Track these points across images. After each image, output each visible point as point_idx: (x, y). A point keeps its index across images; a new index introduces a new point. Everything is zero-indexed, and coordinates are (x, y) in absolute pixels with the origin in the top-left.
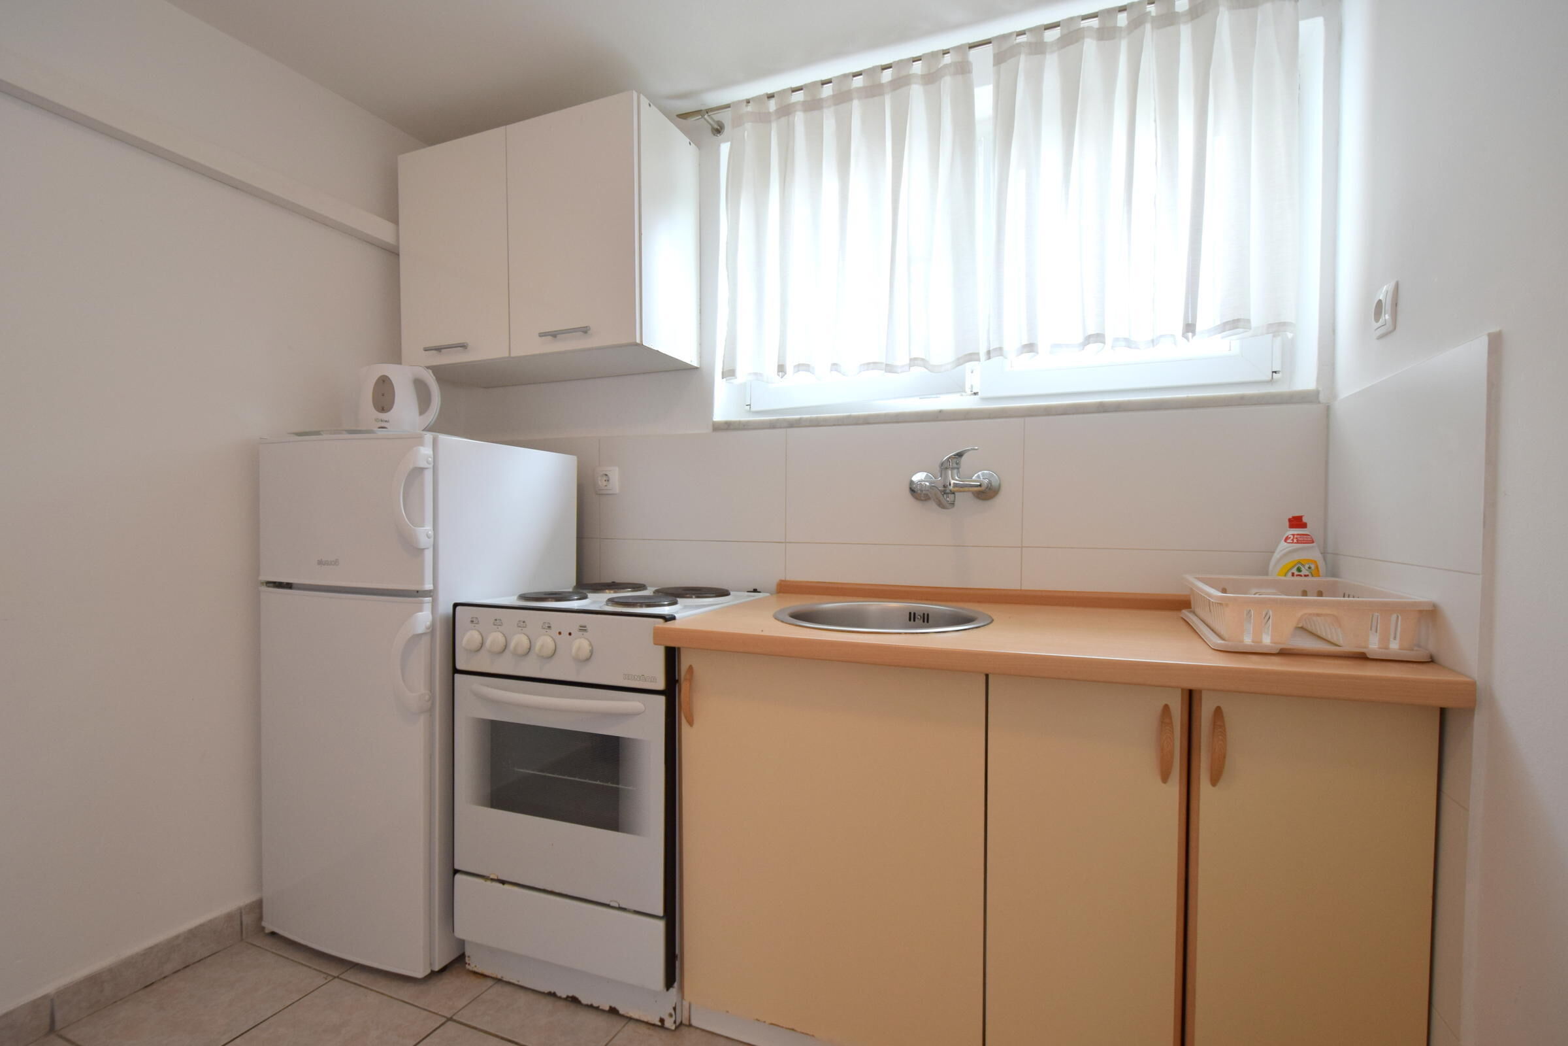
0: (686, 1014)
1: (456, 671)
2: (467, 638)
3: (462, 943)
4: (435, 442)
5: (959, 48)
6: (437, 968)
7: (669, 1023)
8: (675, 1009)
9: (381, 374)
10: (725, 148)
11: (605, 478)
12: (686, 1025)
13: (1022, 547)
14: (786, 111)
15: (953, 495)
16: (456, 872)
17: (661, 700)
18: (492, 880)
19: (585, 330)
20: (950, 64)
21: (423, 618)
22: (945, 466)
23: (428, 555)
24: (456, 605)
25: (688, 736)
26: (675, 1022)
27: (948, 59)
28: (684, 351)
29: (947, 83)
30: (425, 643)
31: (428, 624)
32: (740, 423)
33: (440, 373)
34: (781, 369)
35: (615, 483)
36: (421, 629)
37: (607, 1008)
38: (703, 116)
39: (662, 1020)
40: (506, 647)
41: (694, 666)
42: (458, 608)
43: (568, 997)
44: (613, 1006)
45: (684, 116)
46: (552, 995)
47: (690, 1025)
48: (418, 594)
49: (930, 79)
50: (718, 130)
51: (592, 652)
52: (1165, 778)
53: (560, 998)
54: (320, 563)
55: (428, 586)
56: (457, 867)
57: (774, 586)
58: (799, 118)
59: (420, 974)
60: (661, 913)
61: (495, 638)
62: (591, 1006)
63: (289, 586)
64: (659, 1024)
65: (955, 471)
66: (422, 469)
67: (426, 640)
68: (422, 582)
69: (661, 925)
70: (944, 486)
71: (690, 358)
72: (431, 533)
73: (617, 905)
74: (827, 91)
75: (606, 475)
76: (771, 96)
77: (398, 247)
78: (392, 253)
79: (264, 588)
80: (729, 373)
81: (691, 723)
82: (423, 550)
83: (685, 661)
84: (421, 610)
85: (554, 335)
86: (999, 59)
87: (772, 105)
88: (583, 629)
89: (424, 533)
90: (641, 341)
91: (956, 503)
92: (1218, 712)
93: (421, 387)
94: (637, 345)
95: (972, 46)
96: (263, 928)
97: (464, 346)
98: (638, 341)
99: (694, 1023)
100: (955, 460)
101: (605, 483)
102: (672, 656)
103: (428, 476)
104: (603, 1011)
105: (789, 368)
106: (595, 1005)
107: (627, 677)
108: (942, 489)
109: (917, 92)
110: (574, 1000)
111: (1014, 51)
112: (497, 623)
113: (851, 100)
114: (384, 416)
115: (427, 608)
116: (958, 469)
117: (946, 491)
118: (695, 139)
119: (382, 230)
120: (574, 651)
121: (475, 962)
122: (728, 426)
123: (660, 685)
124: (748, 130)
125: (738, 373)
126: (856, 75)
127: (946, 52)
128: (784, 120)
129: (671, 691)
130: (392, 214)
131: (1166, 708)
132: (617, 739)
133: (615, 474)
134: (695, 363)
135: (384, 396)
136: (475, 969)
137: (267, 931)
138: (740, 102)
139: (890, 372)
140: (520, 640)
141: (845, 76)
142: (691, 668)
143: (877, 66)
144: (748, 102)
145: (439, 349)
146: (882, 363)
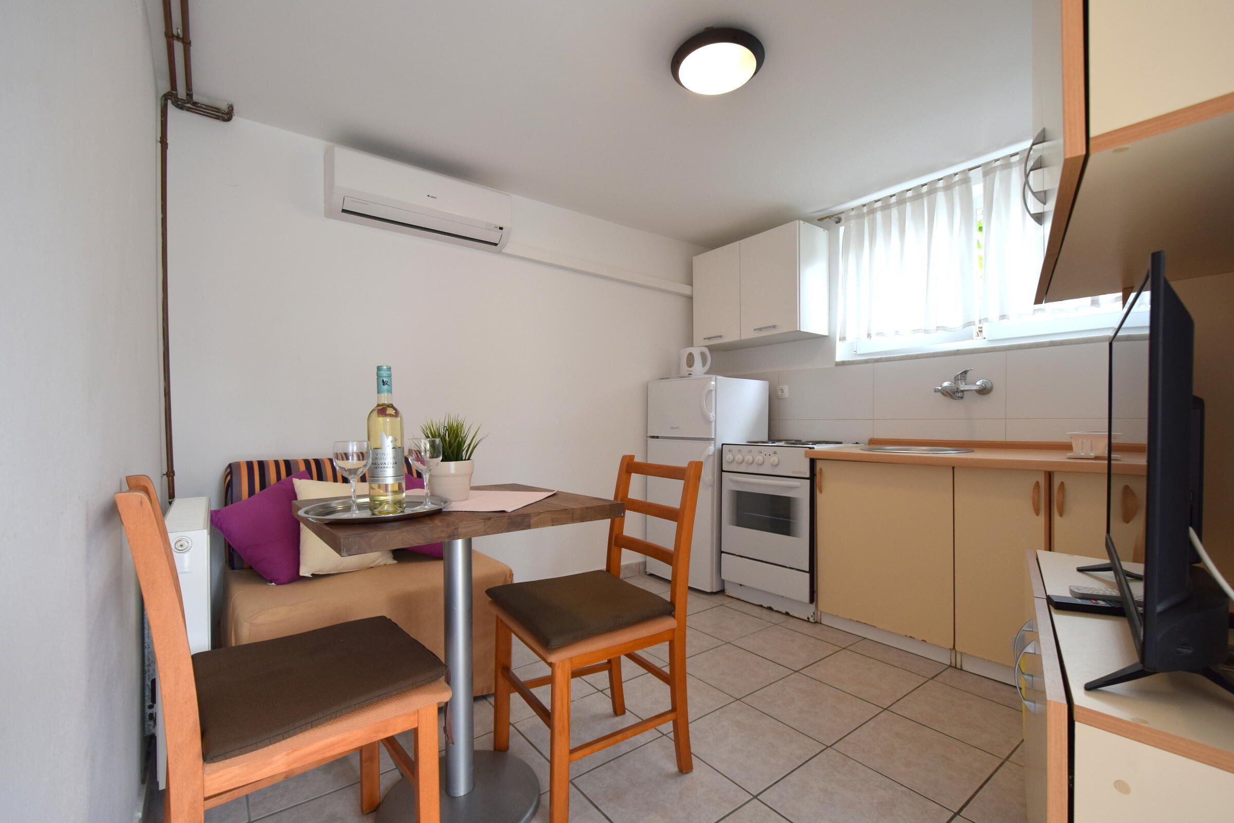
0: (819, 618)
1: (722, 471)
2: (727, 457)
3: (723, 581)
4: (716, 379)
5: (963, 172)
6: (714, 591)
7: (811, 620)
8: (814, 613)
9: (688, 353)
10: (842, 229)
11: (781, 391)
12: (819, 623)
13: (1006, 419)
14: (872, 211)
15: (962, 393)
16: (722, 552)
17: (808, 481)
18: (737, 556)
19: (774, 327)
20: (958, 181)
21: (711, 449)
22: (957, 378)
23: (713, 423)
24: (723, 444)
25: (820, 498)
26: (814, 619)
27: (957, 178)
28: (822, 330)
29: (957, 190)
30: (711, 458)
31: (713, 451)
32: (849, 361)
33: (711, 348)
34: (869, 335)
35: (786, 394)
36: (711, 453)
37: (784, 612)
38: (830, 218)
39: (808, 618)
40: (743, 460)
41: (823, 469)
42: (724, 446)
43: (768, 607)
44: (787, 611)
45: (821, 220)
46: (761, 606)
47: (821, 623)
48: (708, 439)
49: (948, 188)
50: (838, 221)
51: (779, 462)
52: (1037, 513)
53: (765, 607)
54: (672, 428)
55: (713, 437)
56: (722, 550)
57: (867, 442)
58: (879, 215)
59: (709, 591)
60: (807, 570)
61: (739, 457)
62: (778, 612)
63: (657, 437)
64: (807, 619)
65: (963, 381)
66: (712, 390)
67: (712, 457)
68: (711, 435)
69: (808, 575)
70: (957, 389)
71: (824, 332)
72: (714, 415)
73: (789, 566)
74: (893, 200)
75: (782, 389)
76: (864, 205)
77: (692, 295)
78: (690, 298)
79: (649, 439)
80: (843, 339)
81: (821, 492)
82: (711, 422)
83: (819, 465)
84: (711, 446)
85: (760, 329)
86: (985, 174)
87: (865, 209)
88: (775, 453)
89: (712, 414)
90: (800, 329)
91: (964, 397)
92: (1062, 483)
93: (703, 355)
94: (797, 331)
95: (970, 170)
96: (646, 572)
97: (721, 337)
98: (798, 329)
99: (822, 622)
100: (962, 375)
101: (781, 394)
102: (813, 462)
103: (713, 393)
104: (783, 613)
105: (873, 335)
106: (780, 611)
107: (794, 472)
108: (956, 390)
109: (941, 197)
110: (770, 609)
111: (993, 170)
112: (740, 451)
113: (906, 203)
114: (690, 369)
115: (713, 444)
116: (965, 379)
117: (958, 391)
118: (826, 228)
119: (686, 290)
120: (771, 461)
121: (730, 591)
122: (843, 363)
123: (808, 475)
124: (853, 223)
125: (847, 339)
126: (908, 190)
127: (956, 174)
128: (871, 216)
129: (812, 478)
130: (690, 283)
131: (1037, 483)
132: (789, 498)
133: (786, 388)
134: (826, 334)
135: (690, 361)
136: (729, 595)
137: (648, 573)
138: (849, 210)
139: (927, 333)
140: (749, 458)
141: (903, 192)
142: (821, 469)
143: (919, 185)
144: (853, 209)
145: (709, 338)
146: (922, 329)
